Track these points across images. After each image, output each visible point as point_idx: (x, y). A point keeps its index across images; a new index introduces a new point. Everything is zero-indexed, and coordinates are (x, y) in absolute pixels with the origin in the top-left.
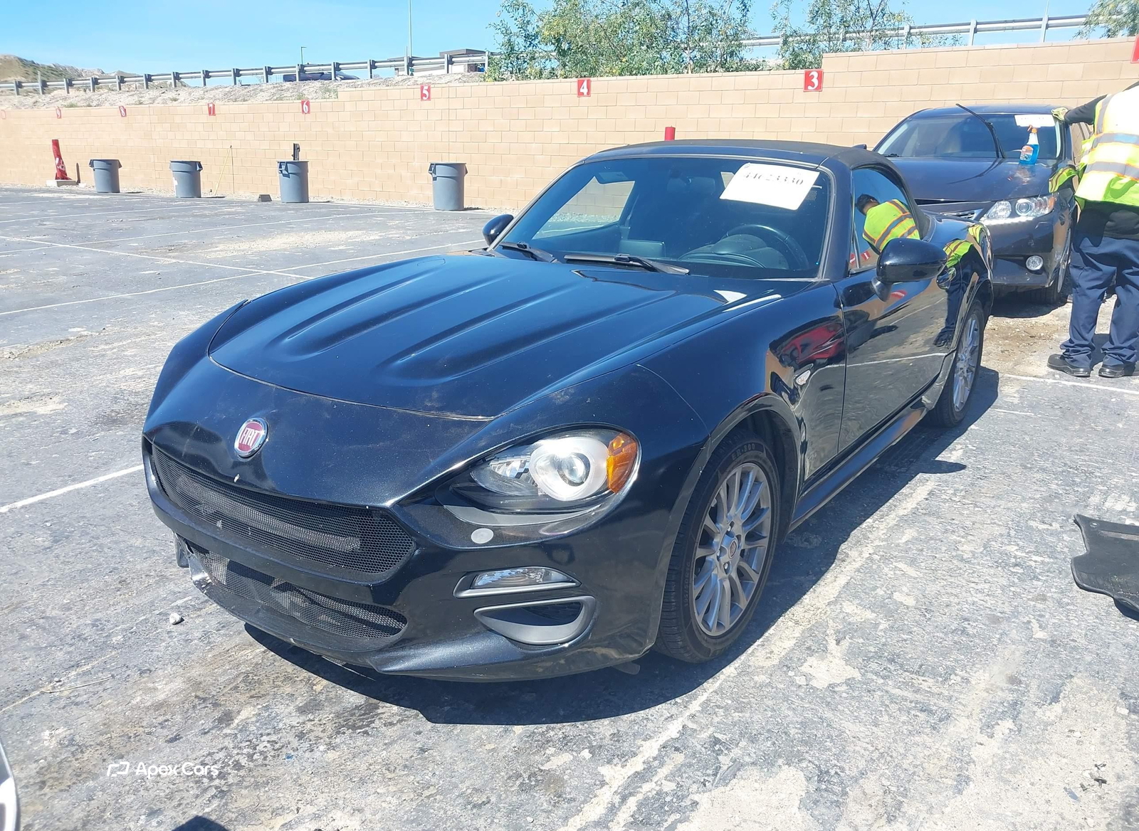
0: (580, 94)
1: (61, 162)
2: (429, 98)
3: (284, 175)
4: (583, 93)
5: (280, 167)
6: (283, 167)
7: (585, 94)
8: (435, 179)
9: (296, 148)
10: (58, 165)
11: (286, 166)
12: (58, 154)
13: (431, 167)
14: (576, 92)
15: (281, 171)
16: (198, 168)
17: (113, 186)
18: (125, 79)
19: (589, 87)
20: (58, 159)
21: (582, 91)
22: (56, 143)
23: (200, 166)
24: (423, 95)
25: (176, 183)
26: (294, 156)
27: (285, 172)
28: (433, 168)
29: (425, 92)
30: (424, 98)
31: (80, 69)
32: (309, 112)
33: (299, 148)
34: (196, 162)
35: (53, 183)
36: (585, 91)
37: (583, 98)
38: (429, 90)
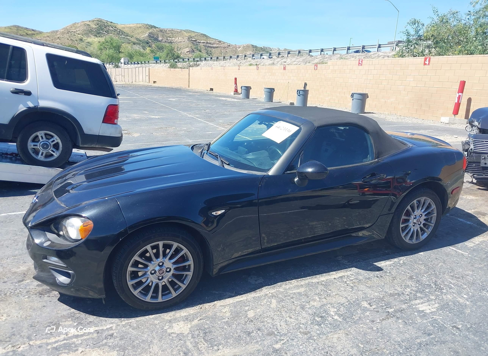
0: (425, 64)
1: (236, 86)
2: (361, 65)
3: (298, 95)
4: (426, 64)
5: (297, 92)
6: (298, 92)
7: (427, 64)
8: (353, 100)
9: (306, 84)
10: (235, 87)
11: (300, 92)
12: (236, 83)
13: (352, 94)
14: (423, 63)
15: (297, 93)
16: (273, 91)
17: (247, 96)
18: (271, 54)
19: (429, 61)
20: (235, 85)
21: (426, 62)
22: (236, 79)
23: (274, 90)
24: (359, 63)
25: (264, 96)
26: (304, 87)
27: (299, 94)
28: (352, 95)
29: (360, 62)
30: (360, 65)
31: (272, 48)
32: (317, 69)
33: (307, 84)
34: (273, 88)
35: (232, 93)
36: (427, 62)
37: (426, 66)
38: (362, 61)
